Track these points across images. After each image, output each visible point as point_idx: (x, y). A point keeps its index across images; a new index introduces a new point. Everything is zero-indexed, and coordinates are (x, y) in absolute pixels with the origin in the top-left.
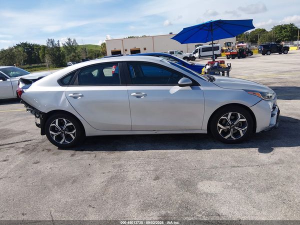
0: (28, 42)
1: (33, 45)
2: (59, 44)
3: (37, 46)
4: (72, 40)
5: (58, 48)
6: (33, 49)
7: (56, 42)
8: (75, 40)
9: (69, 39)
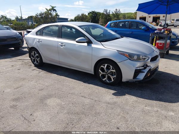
0: (95, 11)
1: (98, 13)
2: (110, 12)
3: (99, 13)
4: (118, 10)
5: (109, 15)
6: (97, 15)
7: (108, 11)
8: (120, 10)
9: (116, 10)
